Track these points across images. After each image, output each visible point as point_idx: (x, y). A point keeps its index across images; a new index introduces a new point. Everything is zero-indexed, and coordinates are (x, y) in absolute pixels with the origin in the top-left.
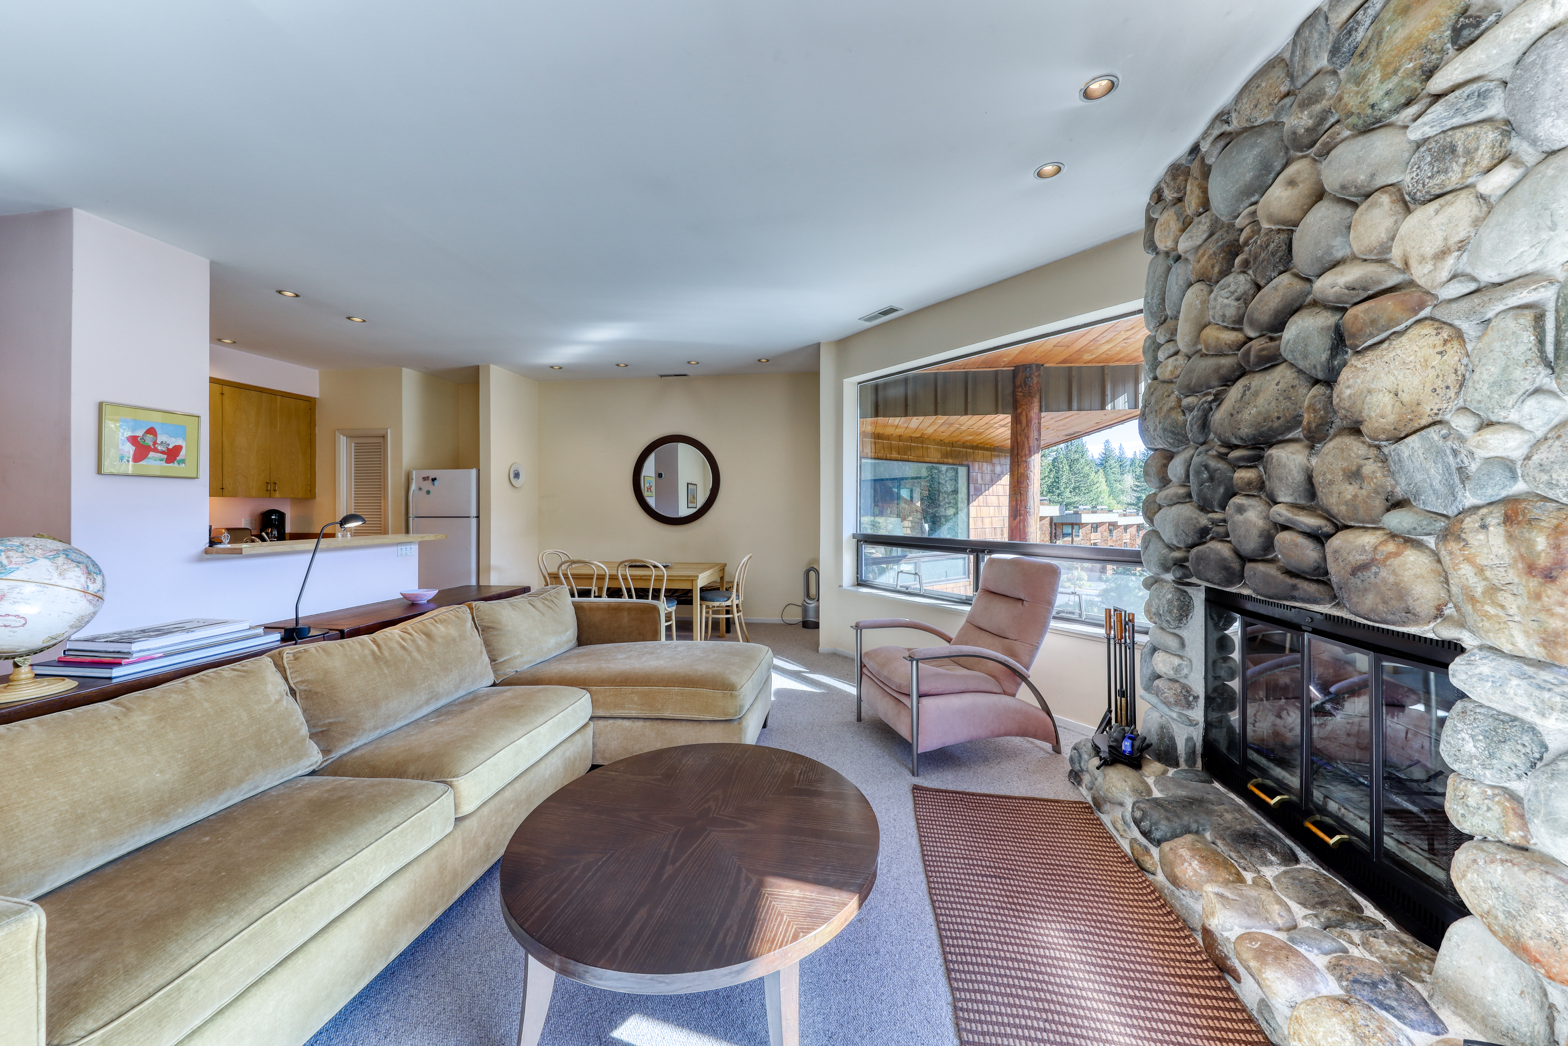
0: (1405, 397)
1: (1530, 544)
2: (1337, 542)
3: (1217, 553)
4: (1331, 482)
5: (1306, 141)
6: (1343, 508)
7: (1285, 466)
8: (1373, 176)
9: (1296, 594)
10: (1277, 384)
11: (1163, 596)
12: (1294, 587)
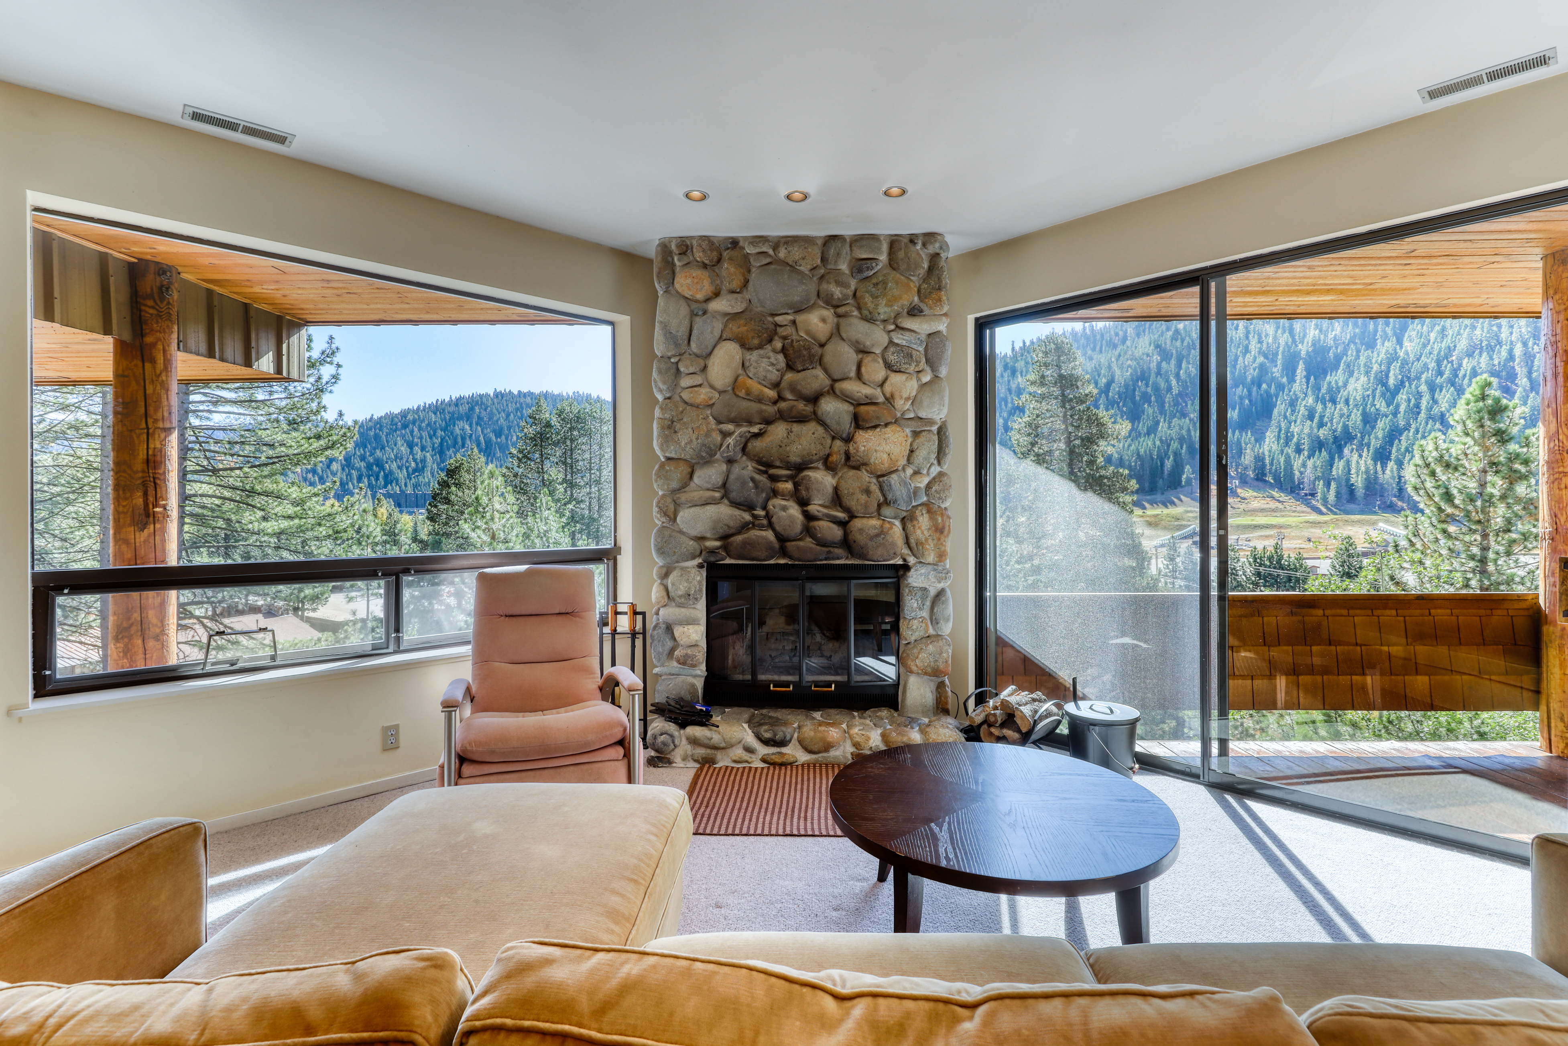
0: (893, 457)
1: (937, 520)
2: (857, 524)
3: (765, 538)
4: (853, 494)
5: (835, 303)
6: (859, 508)
7: (821, 483)
8: (873, 345)
9: (831, 556)
10: (813, 433)
11: (694, 579)
12: (829, 552)
